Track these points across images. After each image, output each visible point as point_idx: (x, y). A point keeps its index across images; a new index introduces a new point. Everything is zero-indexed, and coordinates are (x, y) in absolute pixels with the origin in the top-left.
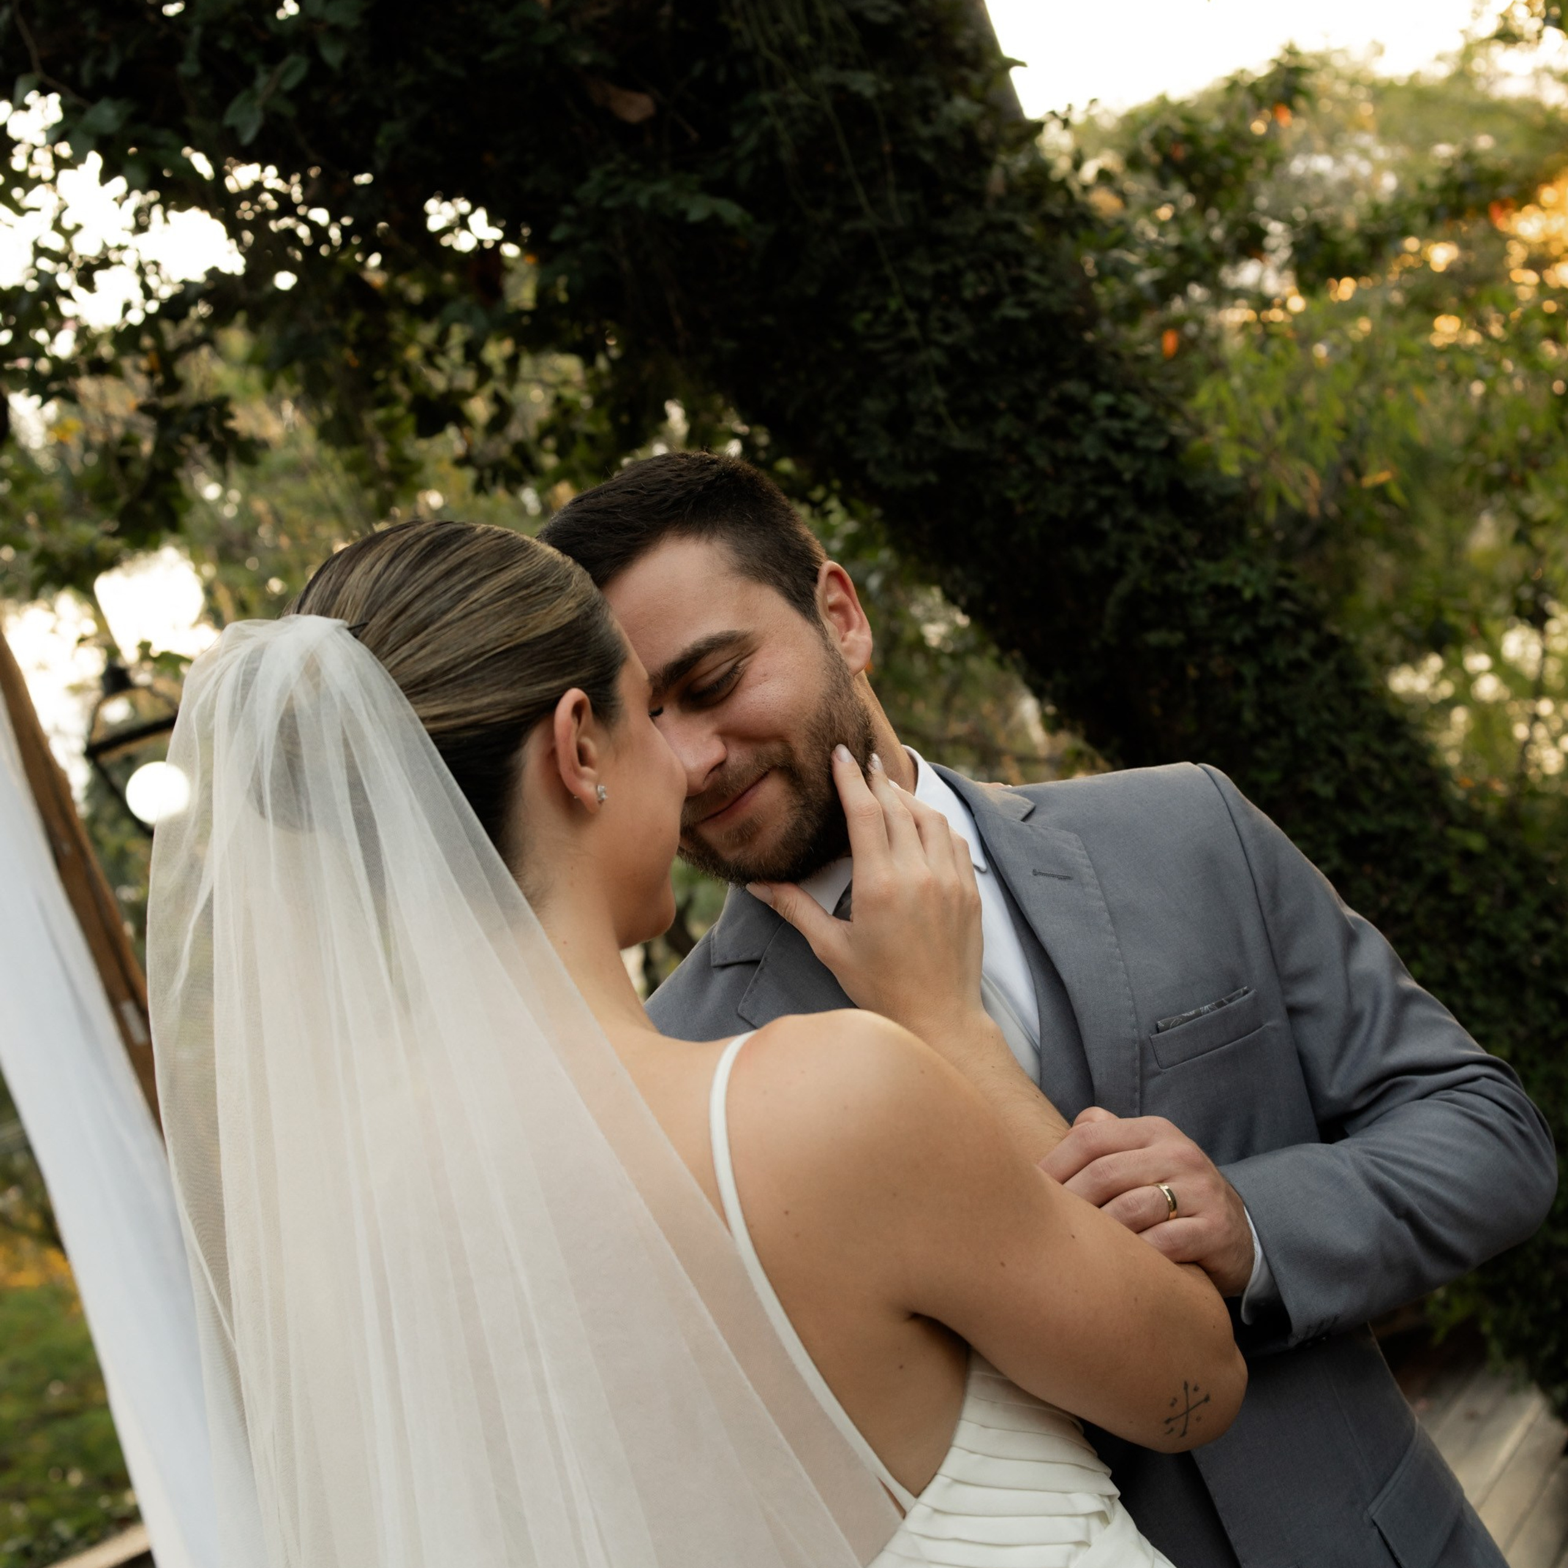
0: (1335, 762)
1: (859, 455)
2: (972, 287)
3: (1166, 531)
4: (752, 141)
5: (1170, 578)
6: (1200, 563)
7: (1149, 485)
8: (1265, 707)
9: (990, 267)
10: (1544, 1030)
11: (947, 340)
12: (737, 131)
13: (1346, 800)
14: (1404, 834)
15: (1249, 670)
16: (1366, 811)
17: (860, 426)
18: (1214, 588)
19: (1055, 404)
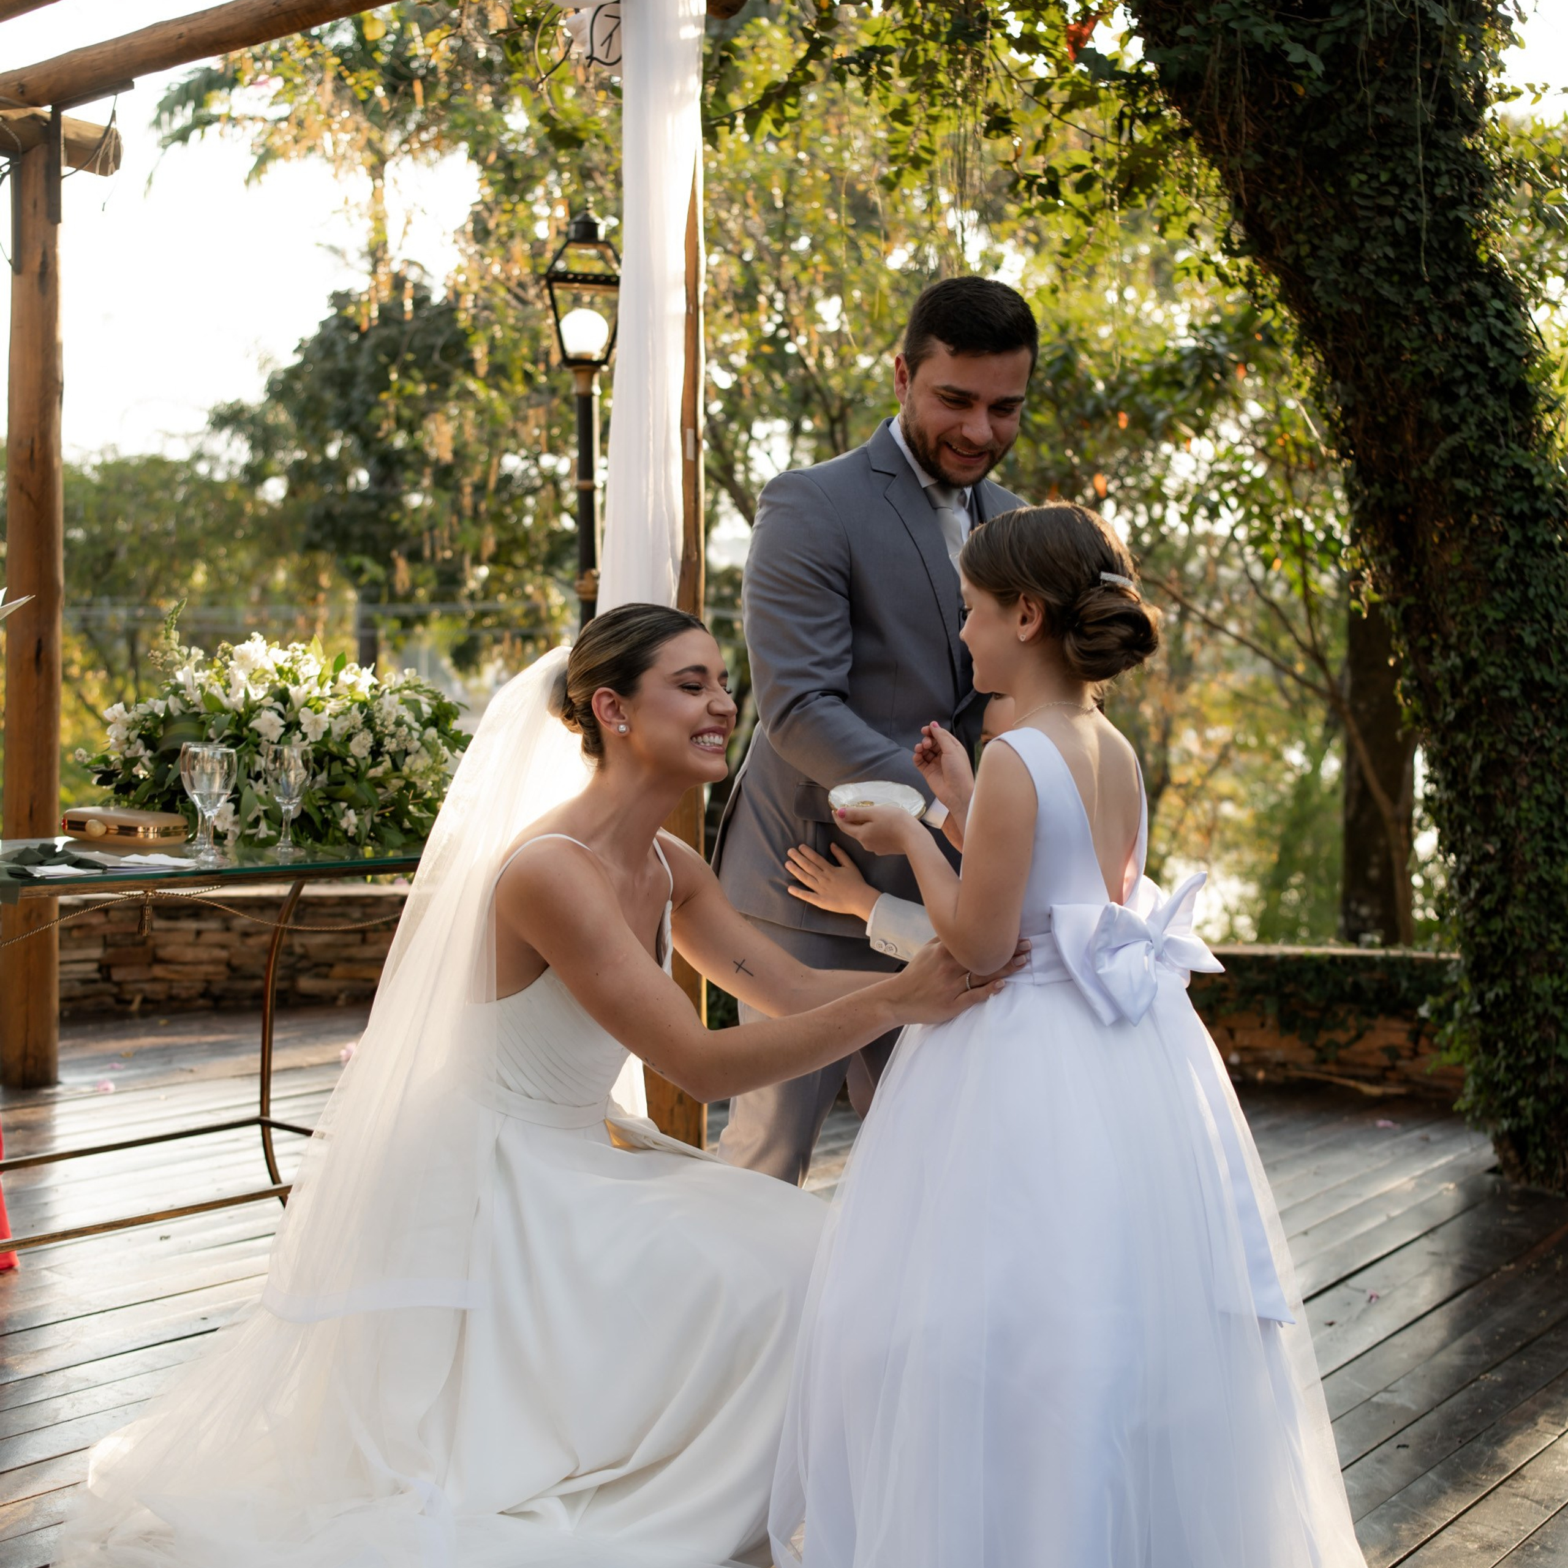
0: (1545, 624)
1: (1311, 273)
2: (1444, 188)
3: (1502, 414)
4: (1343, 22)
5: (1489, 447)
6: (1514, 446)
7: (1503, 378)
8: (1514, 565)
9: (1460, 179)
11: (1411, 217)
12: (1335, 11)
13: (1540, 654)
15: (1514, 536)
16: (1551, 666)
17: (1322, 253)
18: (1516, 467)
19: (1463, 293)
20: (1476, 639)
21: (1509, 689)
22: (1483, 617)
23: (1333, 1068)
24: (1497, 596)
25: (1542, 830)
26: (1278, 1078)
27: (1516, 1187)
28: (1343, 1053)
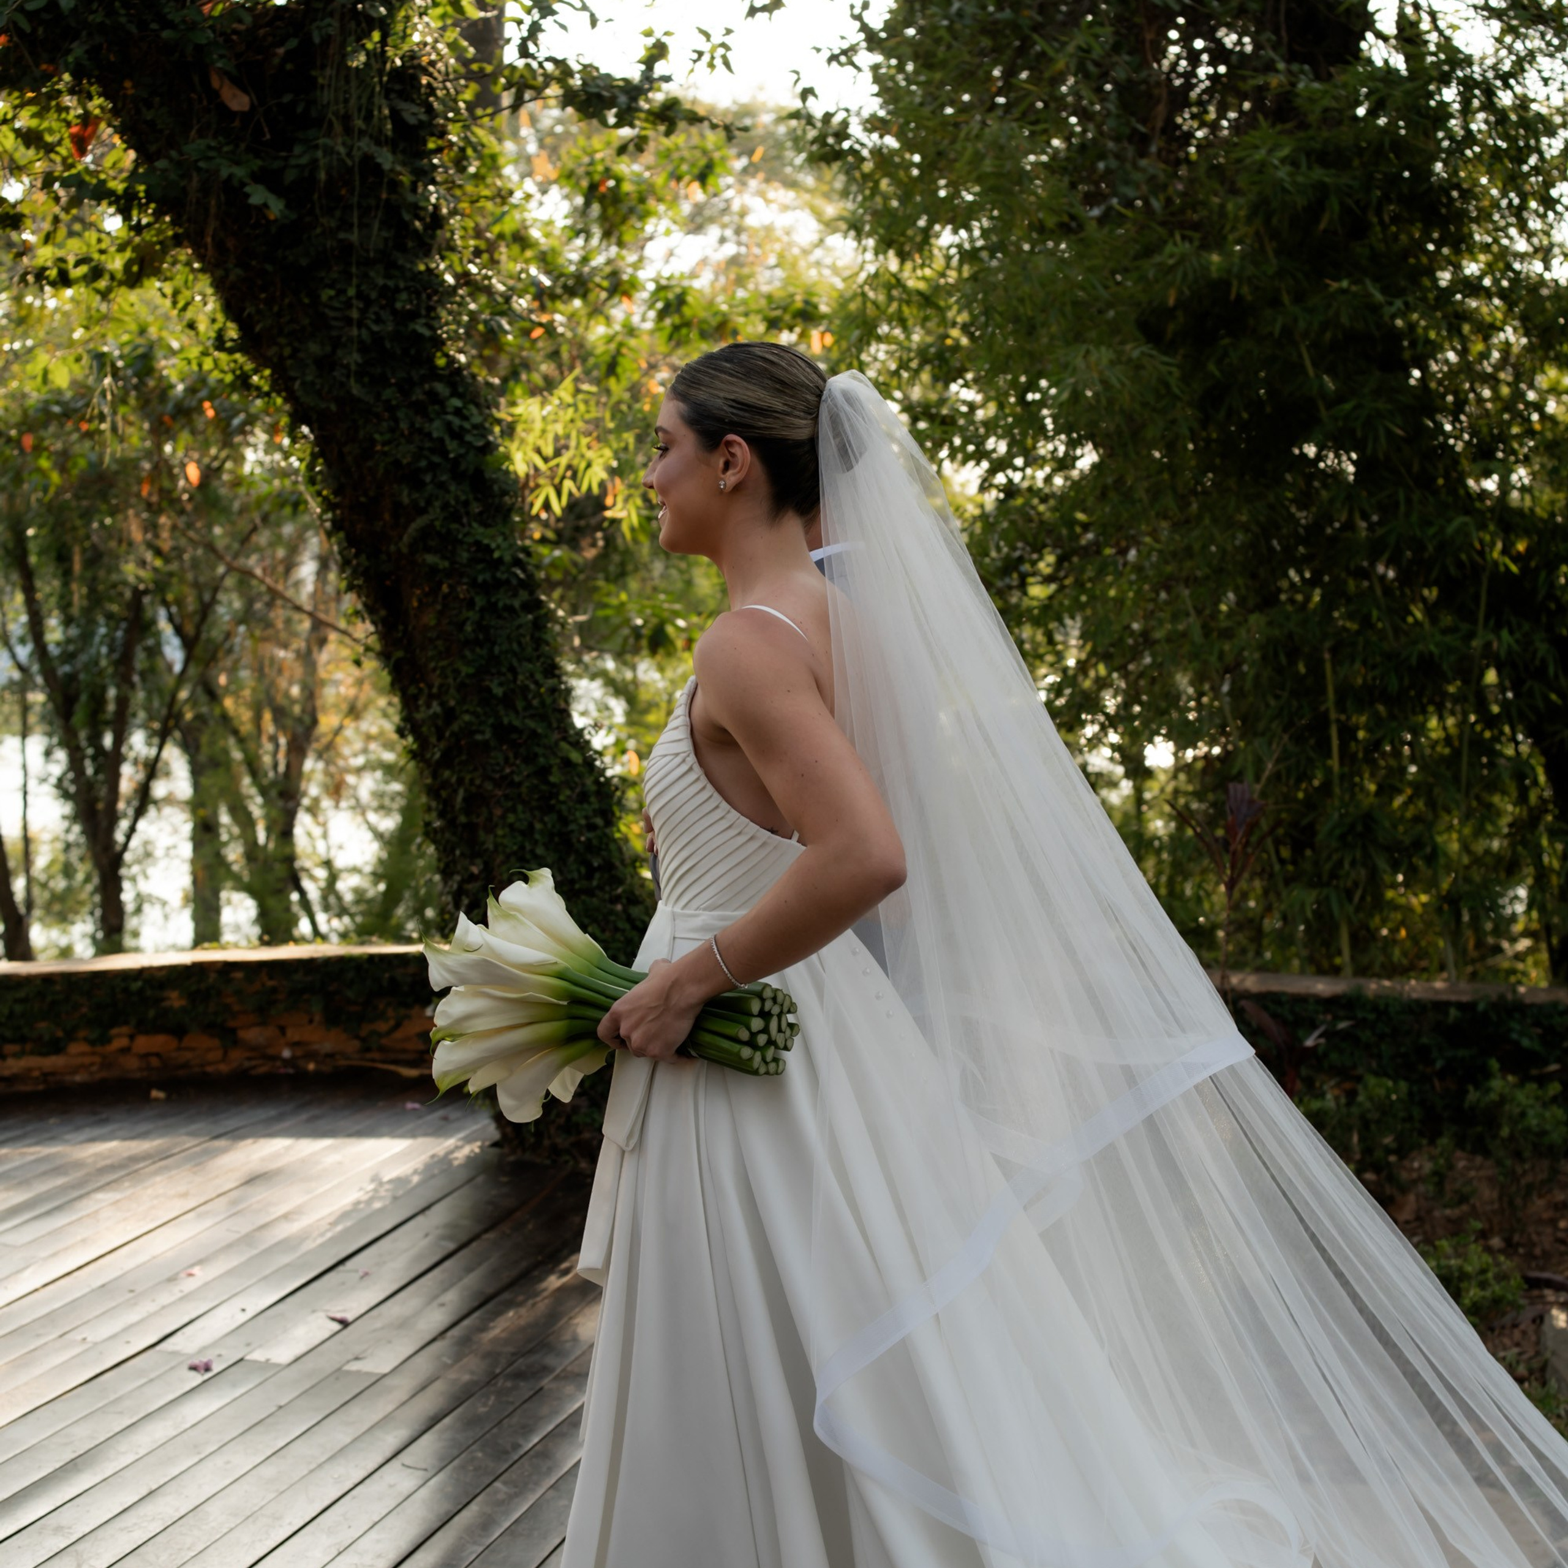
0: (510, 676)
1: (292, 374)
2: (403, 303)
3: (463, 498)
4: (304, 160)
5: (454, 526)
6: (475, 525)
7: (463, 467)
8: (479, 626)
9: (418, 294)
10: (572, 882)
11: (375, 328)
12: (298, 149)
13: (507, 701)
14: (534, 734)
15: (480, 601)
16: (517, 712)
17: (301, 355)
18: (478, 543)
19: (426, 393)
20: (452, 691)
21: (482, 732)
22: (457, 672)
23: (376, 1055)
24: (467, 653)
25: (515, 853)
26: (326, 1068)
27: (512, 1158)
28: (384, 1041)
